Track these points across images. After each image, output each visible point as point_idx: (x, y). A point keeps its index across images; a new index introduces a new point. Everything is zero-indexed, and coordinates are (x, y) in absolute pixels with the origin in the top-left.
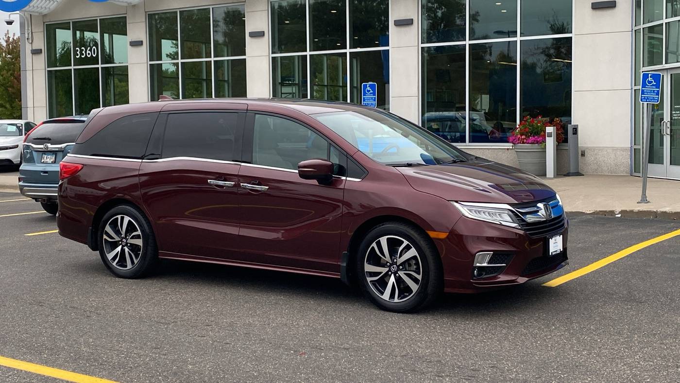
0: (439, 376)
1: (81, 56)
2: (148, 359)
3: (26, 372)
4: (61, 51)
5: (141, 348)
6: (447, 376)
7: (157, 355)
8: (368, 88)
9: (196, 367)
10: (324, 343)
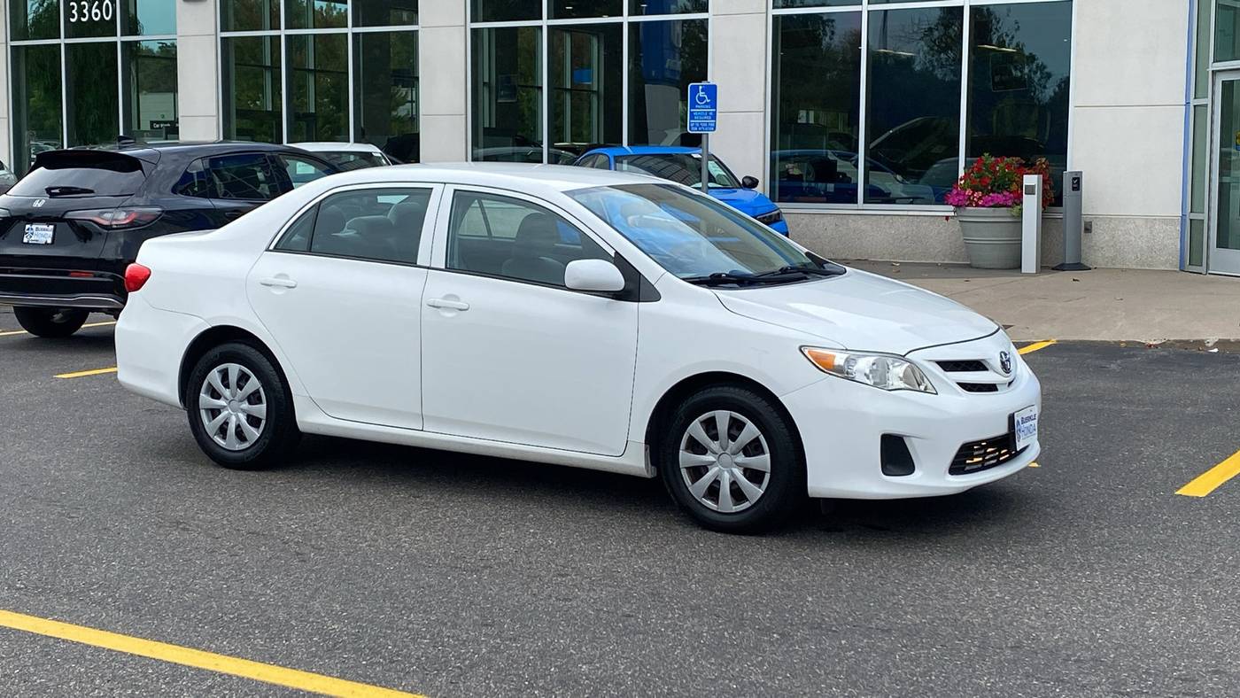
1: (79, 20)
2: (484, 650)
4: (38, 8)
5: (454, 626)
7: (498, 641)
8: (701, 94)
9: (598, 669)
10: (829, 617)
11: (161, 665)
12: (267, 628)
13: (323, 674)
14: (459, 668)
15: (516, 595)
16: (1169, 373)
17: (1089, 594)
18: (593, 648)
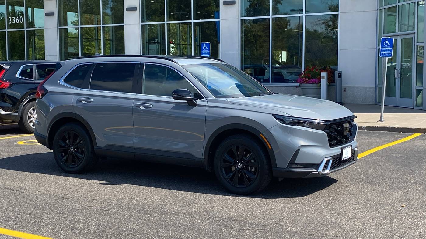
0: (242, 230)
1: (12, 23)
5: (50, 214)
6: (247, 229)
8: (205, 46)
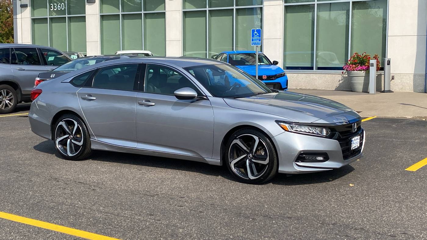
1: (54, 9)
2: (148, 224)
3: (61, 233)
7: (154, 221)
8: (256, 32)
9: (185, 231)
10: (271, 213)
11: (35, 228)
12: (75, 215)
13: (90, 232)
14: (137, 230)
15: (164, 205)
16: (413, 128)
17: (365, 205)
18: (185, 223)
